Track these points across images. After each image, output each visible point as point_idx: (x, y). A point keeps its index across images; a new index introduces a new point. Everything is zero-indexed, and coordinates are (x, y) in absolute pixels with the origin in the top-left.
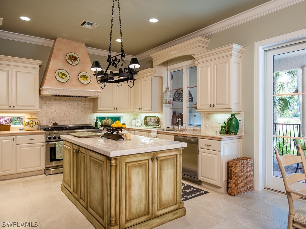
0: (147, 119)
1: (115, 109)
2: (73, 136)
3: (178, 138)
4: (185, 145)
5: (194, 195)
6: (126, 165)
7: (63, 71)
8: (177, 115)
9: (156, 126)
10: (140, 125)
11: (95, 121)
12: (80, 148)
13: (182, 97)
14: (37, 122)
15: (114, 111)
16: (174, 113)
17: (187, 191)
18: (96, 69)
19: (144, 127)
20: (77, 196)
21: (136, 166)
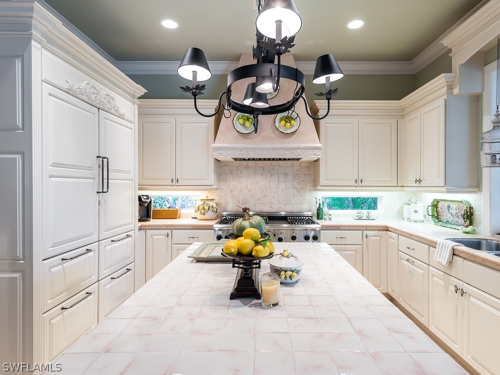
0: (440, 205)
1: (359, 183)
9: (460, 228)
10: (422, 218)
14: (213, 207)
15: (356, 186)
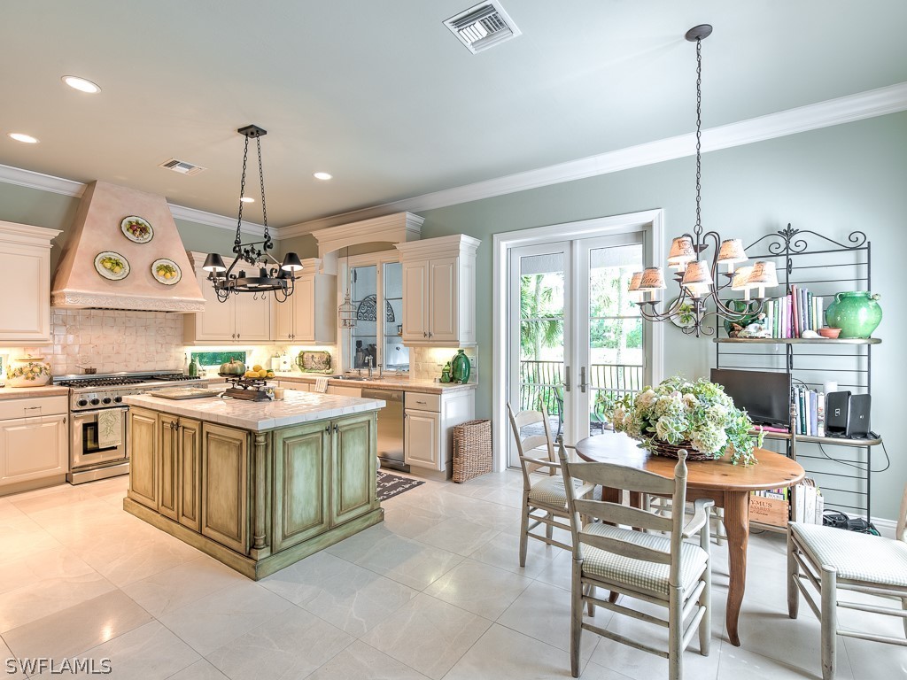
0: (305, 356)
1: (236, 337)
2: (154, 396)
3: (368, 393)
4: (382, 404)
5: (401, 489)
6: (284, 442)
7: (115, 256)
8: (364, 346)
9: (324, 371)
10: (290, 368)
11: (189, 362)
12: (181, 419)
13: (374, 312)
14: (46, 369)
15: (233, 341)
16: (359, 344)
17: (388, 485)
18: (215, 269)
19: (298, 373)
20: (172, 514)
21: (301, 444)
